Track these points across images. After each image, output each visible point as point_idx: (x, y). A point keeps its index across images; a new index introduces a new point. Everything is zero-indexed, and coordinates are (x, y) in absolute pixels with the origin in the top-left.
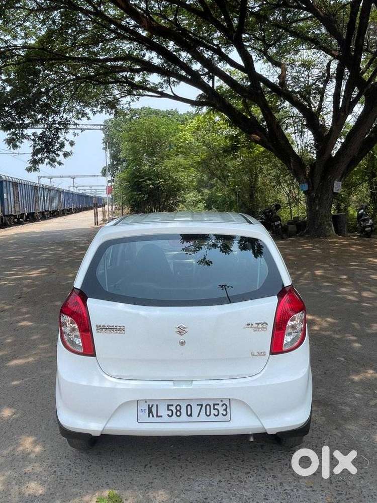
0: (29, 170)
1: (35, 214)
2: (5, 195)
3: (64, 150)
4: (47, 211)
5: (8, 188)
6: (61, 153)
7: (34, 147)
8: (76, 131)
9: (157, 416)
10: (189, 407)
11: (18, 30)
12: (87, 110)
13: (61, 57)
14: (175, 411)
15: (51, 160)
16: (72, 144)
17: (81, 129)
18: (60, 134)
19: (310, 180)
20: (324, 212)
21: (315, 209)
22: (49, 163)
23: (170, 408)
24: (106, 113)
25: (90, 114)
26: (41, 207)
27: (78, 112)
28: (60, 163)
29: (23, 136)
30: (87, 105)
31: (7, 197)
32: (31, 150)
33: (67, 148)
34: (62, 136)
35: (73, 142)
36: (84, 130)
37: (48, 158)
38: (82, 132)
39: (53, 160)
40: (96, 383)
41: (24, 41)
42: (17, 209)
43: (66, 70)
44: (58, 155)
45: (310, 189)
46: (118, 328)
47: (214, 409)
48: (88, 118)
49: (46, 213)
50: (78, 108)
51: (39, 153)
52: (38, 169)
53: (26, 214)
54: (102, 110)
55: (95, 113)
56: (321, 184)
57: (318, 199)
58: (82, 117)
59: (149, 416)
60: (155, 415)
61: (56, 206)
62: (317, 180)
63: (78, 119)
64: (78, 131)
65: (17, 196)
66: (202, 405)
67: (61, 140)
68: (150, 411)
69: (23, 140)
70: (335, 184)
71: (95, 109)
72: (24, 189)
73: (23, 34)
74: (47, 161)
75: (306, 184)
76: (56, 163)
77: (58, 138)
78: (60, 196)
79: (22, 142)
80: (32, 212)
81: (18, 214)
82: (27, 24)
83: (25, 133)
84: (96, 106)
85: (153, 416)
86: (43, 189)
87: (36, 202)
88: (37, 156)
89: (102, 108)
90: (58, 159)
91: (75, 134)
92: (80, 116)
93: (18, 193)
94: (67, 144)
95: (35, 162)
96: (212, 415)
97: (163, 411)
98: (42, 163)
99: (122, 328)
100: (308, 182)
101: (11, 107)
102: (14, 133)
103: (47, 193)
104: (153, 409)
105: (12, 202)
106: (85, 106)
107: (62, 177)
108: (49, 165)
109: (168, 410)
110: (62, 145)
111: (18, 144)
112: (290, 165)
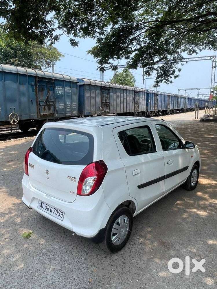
0: (154, 86)
1: (167, 111)
2: (149, 100)
3: (175, 74)
4: (175, 109)
5: (152, 97)
6: (173, 76)
7: (158, 74)
8: (183, 63)
9: (43, 208)
11: (154, 11)
12: (196, 49)
13: (179, 21)
14: (47, 208)
15: (167, 80)
16: (180, 70)
17: (186, 61)
18: (173, 66)
22: (165, 82)
24: (208, 49)
25: (198, 51)
26: (171, 107)
27: (190, 51)
28: (171, 82)
29: (153, 69)
30: (197, 45)
31: (151, 102)
32: (156, 76)
33: (177, 73)
34: (175, 66)
35: (180, 69)
36: (188, 61)
37: (165, 79)
38: (186, 63)
39: (168, 80)
41: (157, 16)
42: (156, 108)
43: (183, 27)
44: (171, 77)
48: (197, 54)
49: (174, 110)
50: (191, 48)
51: (160, 77)
52: (159, 85)
53: (161, 111)
54: (206, 48)
55: (201, 50)
58: (193, 53)
61: (181, 106)
63: (190, 54)
64: (185, 63)
65: (156, 101)
66: (55, 209)
67: (173, 68)
69: (153, 71)
71: (201, 47)
72: (161, 97)
73: (156, 13)
74: (164, 81)
76: (169, 82)
77: (172, 67)
78: (185, 101)
79: (153, 72)
80: (165, 109)
81: (156, 110)
82: (158, 7)
83: (154, 67)
84: (202, 45)
86: (174, 97)
87: (169, 104)
88: (159, 79)
89: (205, 46)
90: (170, 79)
91: (182, 65)
92: (191, 53)
93: (157, 99)
94: (177, 71)
95: (157, 82)
98: (162, 82)
101: (147, 54)
102: (149, 68)
103: (176, 99)
105: (153, 104)
106: (195, 46)
107: (193, 89)
108: (165, 83)
110: (174, 72)
111: (151, 73)
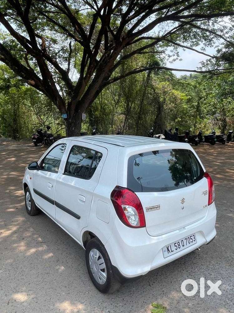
9: (172, 251)
10: (182, 241)
14: (177, 246)
19: (68, 112)
20: (77, 131)
21: (72, 129)
23: (176, 245)
40: (148, 243)
45: (68, 117)
46: (157, 206)
47: (191, 239)
56: (75, 114)
57: (73, 124)
59: (168, 253)
60: (170, 251)
62: (73, 112)
66: (186, 239)
68: (168, 250)
70: (83, 115)
75: (66, 114)
85: (170, 252)
96: (193, 241)
97: (174, 248)
99: (158, 206)
100: (67, 113)
104: (169, 249)
109: (175, 246)
112: (56, 102)
